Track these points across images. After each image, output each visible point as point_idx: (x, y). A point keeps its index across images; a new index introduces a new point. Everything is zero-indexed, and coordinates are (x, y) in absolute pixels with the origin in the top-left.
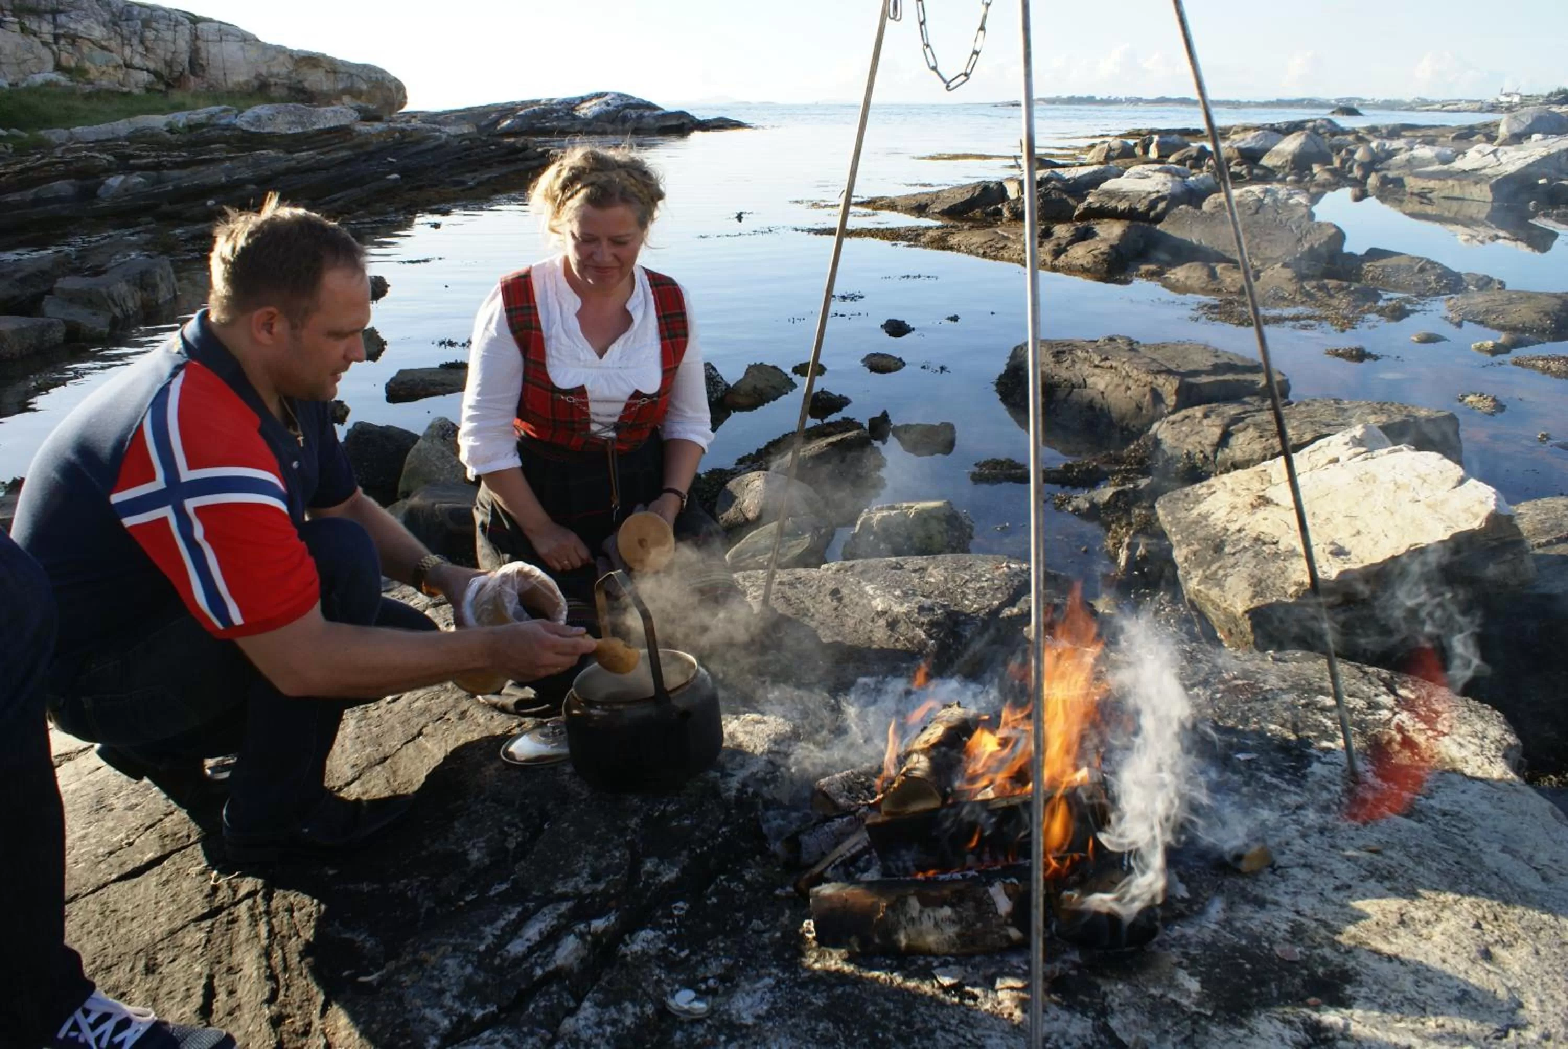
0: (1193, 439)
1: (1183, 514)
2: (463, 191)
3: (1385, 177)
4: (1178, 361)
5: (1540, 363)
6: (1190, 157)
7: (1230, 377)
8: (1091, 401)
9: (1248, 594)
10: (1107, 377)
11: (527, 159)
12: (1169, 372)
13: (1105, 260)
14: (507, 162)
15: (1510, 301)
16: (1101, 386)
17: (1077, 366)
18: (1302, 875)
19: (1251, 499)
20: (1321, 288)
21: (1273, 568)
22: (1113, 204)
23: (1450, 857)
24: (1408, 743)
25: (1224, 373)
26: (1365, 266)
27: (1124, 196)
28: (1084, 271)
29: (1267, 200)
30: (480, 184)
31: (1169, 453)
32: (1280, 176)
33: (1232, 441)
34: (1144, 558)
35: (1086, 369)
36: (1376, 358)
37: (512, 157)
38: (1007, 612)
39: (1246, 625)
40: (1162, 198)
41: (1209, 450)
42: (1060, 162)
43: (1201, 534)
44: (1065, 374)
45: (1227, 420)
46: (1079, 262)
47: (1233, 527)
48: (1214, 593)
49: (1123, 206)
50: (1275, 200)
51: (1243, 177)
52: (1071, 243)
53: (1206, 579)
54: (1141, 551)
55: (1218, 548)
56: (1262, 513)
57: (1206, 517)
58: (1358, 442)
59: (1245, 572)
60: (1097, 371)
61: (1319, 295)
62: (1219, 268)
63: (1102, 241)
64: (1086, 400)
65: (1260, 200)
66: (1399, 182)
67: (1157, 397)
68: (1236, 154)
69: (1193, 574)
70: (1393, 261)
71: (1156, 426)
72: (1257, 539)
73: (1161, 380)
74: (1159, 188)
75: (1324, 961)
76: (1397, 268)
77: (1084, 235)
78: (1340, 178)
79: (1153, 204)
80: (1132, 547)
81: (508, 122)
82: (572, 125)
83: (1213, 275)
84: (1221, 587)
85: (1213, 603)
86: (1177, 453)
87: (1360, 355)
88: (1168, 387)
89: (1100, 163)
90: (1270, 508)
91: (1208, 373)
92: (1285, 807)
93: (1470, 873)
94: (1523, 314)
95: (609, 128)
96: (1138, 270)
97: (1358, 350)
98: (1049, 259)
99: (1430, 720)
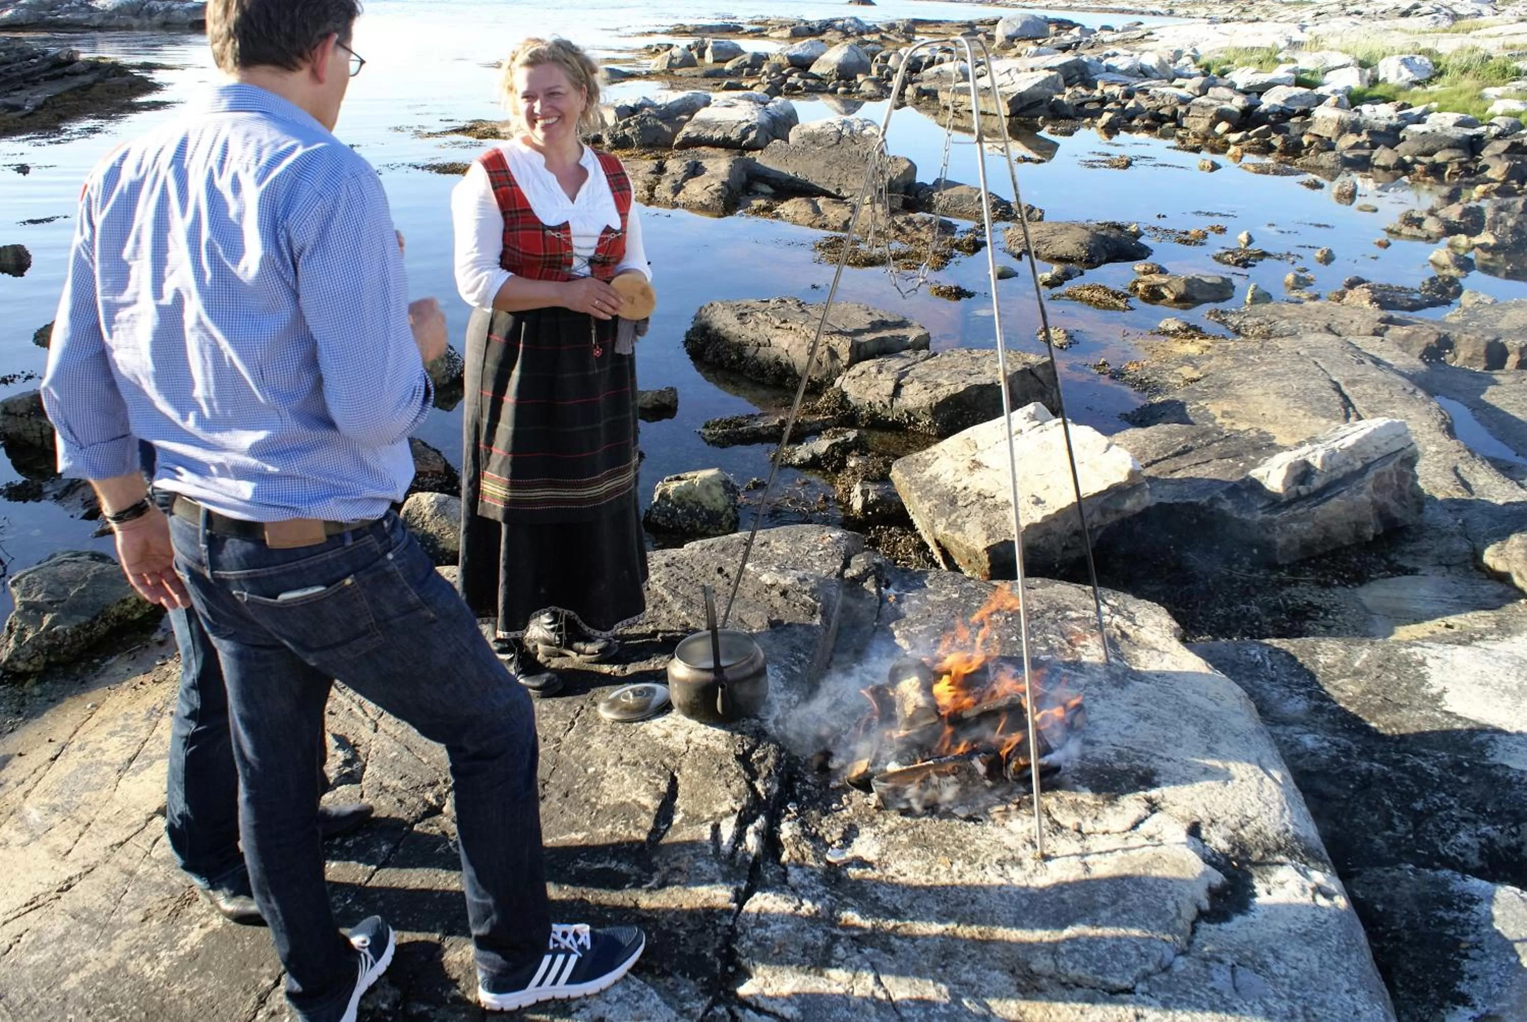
0: (872, 391)
1: (917, 475)
2: (23, 117)
3: (919, 88)
4: (842, 320)
5: (1086, 293)
6: (745, 65)
7: (886, 334)
8: (777, 357)
9: (984, 535)
10: (790, 338)
11: (75, 74)
12: (840, 332)
13: (720, 197)
14: (54, 78)
15: (1054, 233)
16: (785, 345)
17: (761, 328)
18: (1105, 723)
19: (967, 463)
20: (909, 222)
21: (997, 516)
22: (708, 134)
23: (1172, 701)
24: (1124, 635)
25: (879, 330)
26: (936, 195)
27: (718, 126)
28: (704, 208)
29: (846, 132)
30: (38, 108)
31: (854, 402)
32: (830, 86)
33: (903, 391)
34: (876, 503)
35: (770, 331)
36: (970, 295)
37: (58, 71)
38: (849, 573)
39: (985, 557)
40: (752, 127)
41: (886, 400)
42: (625, 69)
43: (936, 491)
44: (751, 335)
45: (896, 375)
46: (698, 199)
47: (960, 486)
48: (958, 536)
49: (718, 135)
50: (851, 132)
51: (799, 88)
52: (685, 179)
53: (949, 526)
54: (872, 496)
55: (953, 502)
56: (978, 474)
57: (936, 478)
58: (1033, 417)
59: (978, 520)
60: (779, 332)
61: (908, 229)
62: (821, 201)
63: (712, 176)
64: (772, 357)
65: (840, 132)
66: (932, 95)
67: (833, 355)
68: (786, 61)
69: (937, 521)
70: (956, 191)
71: (838, 381)
72: (979, 494)
73: (835, 340)
74: (748, 117)
75: (1140, 768)
76: (960, 198)
77: (695, 170)
78: (882, 90)
79: (745, 134)
80: (865, 493)
81: (10, 12)
82: (90, 18)
83: (817, 211)
84: (963, 531)
85: (957, 543)
86: (860, 403)
87: (959, 293)
88: (843, 347)
89: (669, 74)
90: (983, 470)
91: (868, 331)
92: (1078, 686)
93: (1185, 708)
94: (1066, 245)
95: (136, 22)
96: (750, 205)
97: (957, 288)
98: (670, 196)
99: (1131, 618)
